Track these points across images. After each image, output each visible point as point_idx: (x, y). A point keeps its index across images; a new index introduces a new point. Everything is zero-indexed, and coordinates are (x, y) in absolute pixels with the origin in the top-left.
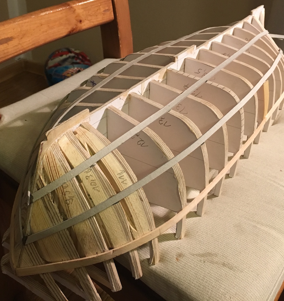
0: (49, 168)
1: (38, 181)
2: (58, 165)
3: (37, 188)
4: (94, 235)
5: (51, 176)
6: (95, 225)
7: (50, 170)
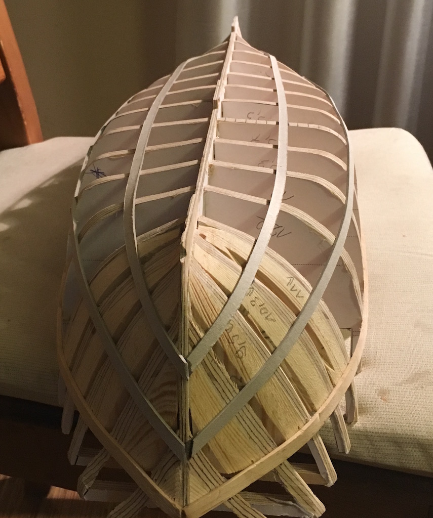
0: (201, 304)
1: (190, 331)
2: (209, 295)
3: (191, 346)
4: (287, 398)
5: (206, 318)
6: (285, 381)
7: (202, 307)
